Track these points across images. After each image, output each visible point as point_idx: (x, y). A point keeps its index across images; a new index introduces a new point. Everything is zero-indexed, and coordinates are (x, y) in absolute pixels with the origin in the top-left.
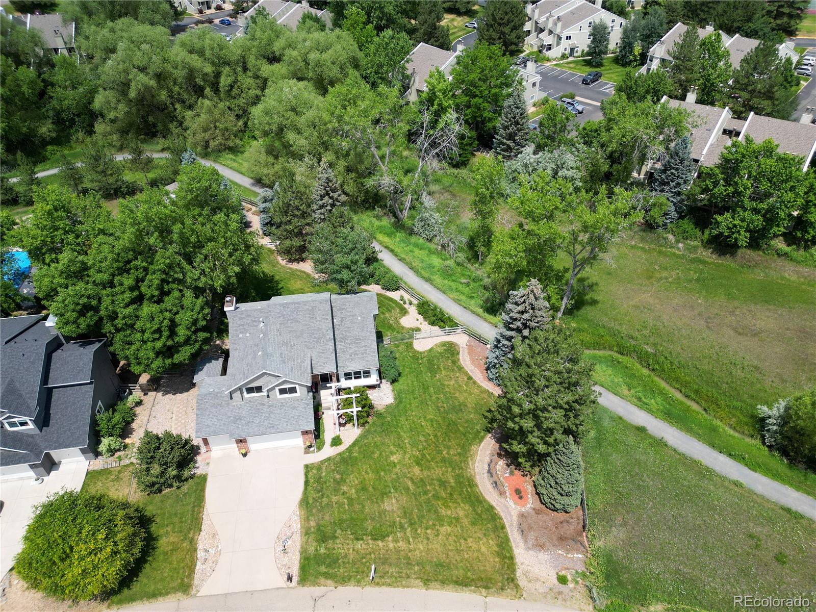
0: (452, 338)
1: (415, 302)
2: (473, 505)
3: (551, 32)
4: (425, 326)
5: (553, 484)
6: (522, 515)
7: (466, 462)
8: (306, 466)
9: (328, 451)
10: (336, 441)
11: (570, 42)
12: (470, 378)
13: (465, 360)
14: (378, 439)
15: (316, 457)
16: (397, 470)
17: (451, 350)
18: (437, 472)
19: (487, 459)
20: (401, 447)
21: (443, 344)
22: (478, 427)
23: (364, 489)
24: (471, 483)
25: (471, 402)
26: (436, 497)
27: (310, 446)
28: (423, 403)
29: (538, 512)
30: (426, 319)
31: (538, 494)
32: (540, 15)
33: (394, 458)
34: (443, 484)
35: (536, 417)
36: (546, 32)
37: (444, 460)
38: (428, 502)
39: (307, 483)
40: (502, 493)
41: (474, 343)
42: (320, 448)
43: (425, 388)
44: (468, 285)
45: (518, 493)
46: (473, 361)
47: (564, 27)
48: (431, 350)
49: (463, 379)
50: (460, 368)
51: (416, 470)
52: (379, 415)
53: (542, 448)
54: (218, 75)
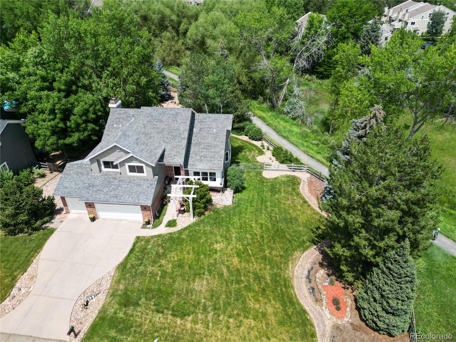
0: (297, 174)
1: (271, 148)
2: (284, 305)
3: (400, 21)
4: (275, 164)
5: (377, 296)
6: (337, 328)
7: (286, 263)
8: (138, 238)
9: (162, 230)
10: (172, 224)
11: (414, 26)
12: (305, 202)
13: (304, 189)
14: (208, 228)
15: (150, 232)
16: (217, 256)
17: (294, 182)
18: (255, 266)
19: (308, 266)
20: (227, 239)
21: (288, 176)
22: (305, 238)
23: (180, 266)
24: (287, 284)
25: (302, 219)
26: (248, 288)
27: (148, 223)
28: (258, 211)
29: (356, 328)
30: (277, 159)
31: (358, 309)
33: (218, 246)
34: (258, 278)
37: (264, 258)
38: (238, 292)
39: (132, 251)
40: (318, 301)
41: (314, 179)
42: (155, 227)
43: (263, 201)
44: (318, 145)
45: (336, 303)
46: (310, 191)
47: (410, 17)
48: (275, 179)
49: (298, 201)
50: (298, 194)
51: (236, 261)
52: (217, 212)
53: (368, 252)
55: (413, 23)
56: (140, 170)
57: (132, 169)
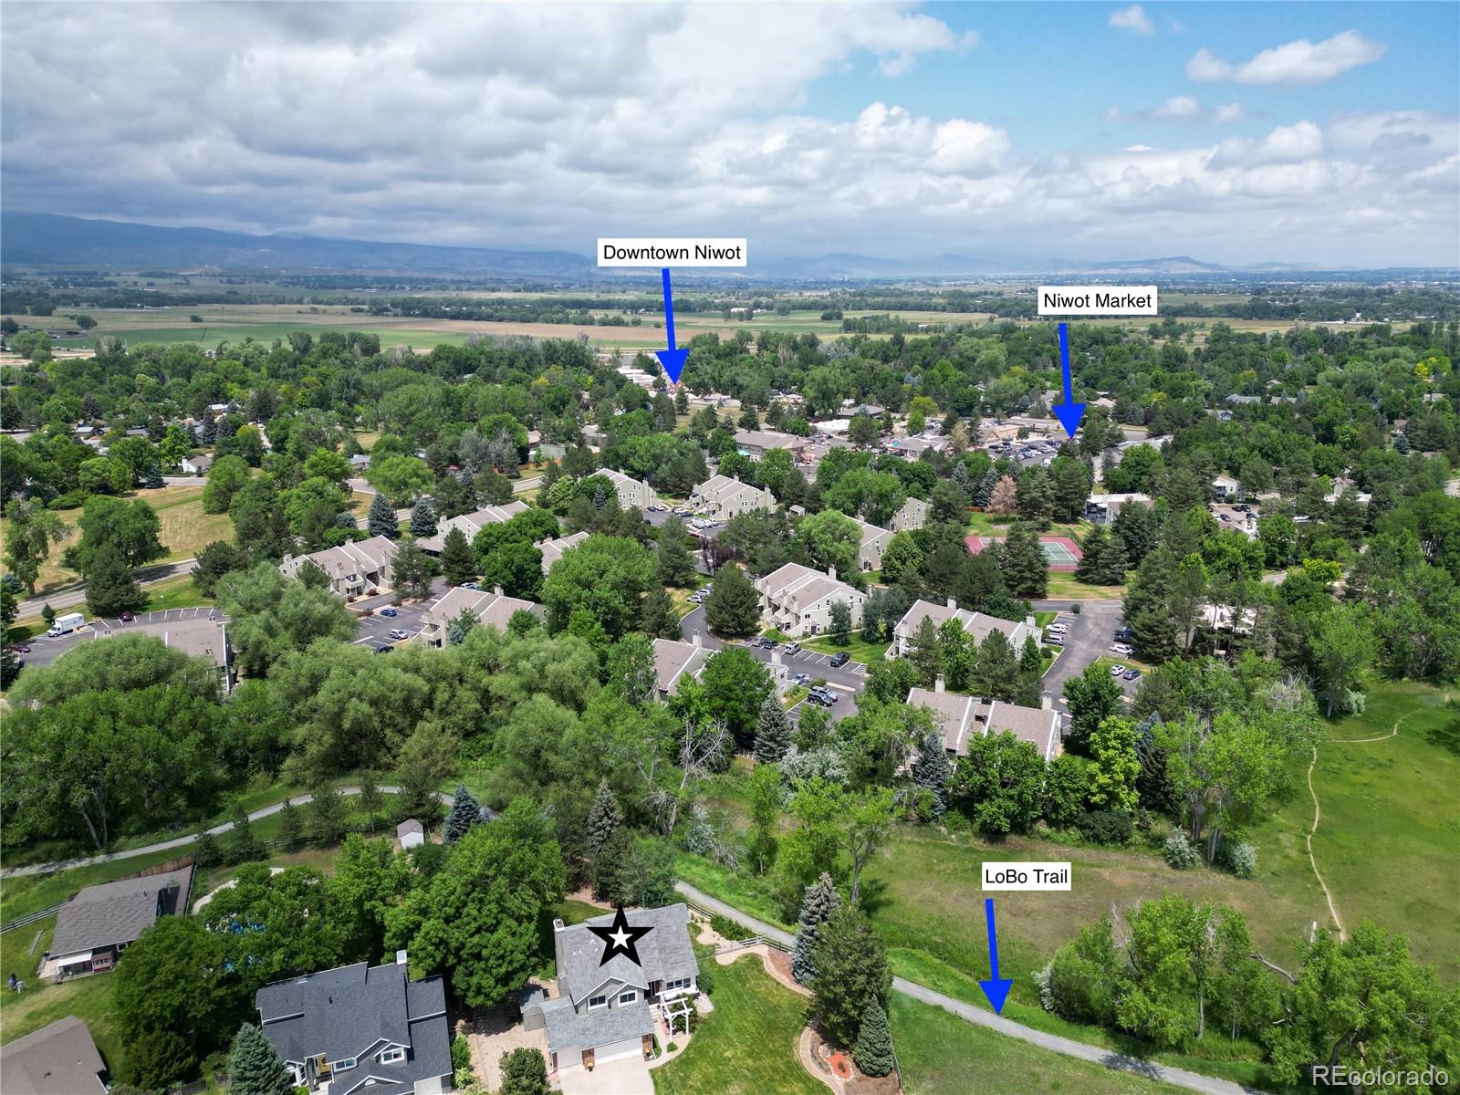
0: (753, 950)
1: (707, 919)
2: (804, 1083)
3: (787, 611)
4: (724, 942)
5: (868, 1046)
6: (847, 1085)
7: (791, 1050)
8: (651, 1071)
9: (666, 1057)
10: (672, 1047)
11: (810, 620)
12: (778, 984)
13: (769, 967)
14: (708, 1041)
15: (657, 1063)
16: (733, 1062)
17: (755, 961)
18: (768, 1062)
19: (809, 1046)
20: (731, 1045)
21: (746, 956)
22: (796, 1022)
23: (708, 1082)
24: (799, 1067)
25: (784, 1003)
26: (772, 1080)
27: (648, 1054)
28: (741, 1008)
29: (859, 1080)
30: (722, 934)
31: (858, 1066)
32: (772, 592)
33: (728, 1054)
34: (776, 1070)
35: (846, 983)
36: (782, 609)
37: (771, 1052)
38: (766, 1084)
39: (656, 1083)
40: (827, 1071)
41: (775, 951)
42: (658, 1054)
43: (739, 996)
44: (755, 897)
45: (842, 1068)
46: (778, 968)
47: (801, 606)
48: (735, 963)
49: (771, 985)
50: (767, 976)
51: (750, 1062)
52: (705, 1022)
53: (854, 1013)
54: (433, 691)
55: (807, 616)
56: (632, 997)
57: (624, 999)
